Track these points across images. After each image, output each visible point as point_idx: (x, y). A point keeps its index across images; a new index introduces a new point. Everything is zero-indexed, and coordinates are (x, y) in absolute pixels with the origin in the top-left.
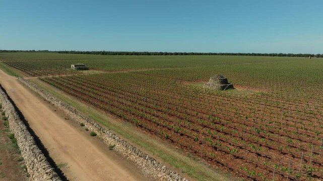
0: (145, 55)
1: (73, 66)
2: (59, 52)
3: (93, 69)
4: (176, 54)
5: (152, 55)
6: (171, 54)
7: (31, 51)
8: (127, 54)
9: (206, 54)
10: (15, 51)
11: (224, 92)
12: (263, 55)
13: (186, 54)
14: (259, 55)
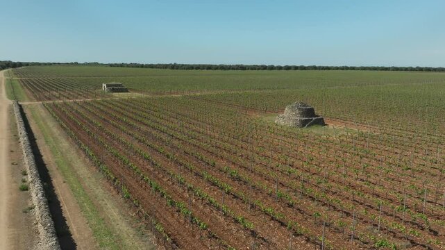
0: (237, 69)
1: (104, 85)
2: (111, 65)
3: (135, 90)
4: (288, 68)
5: (248, 69)
6: (280, 68)
7: (72, 64)
8: (209, 67)
9: (337, 68)
10: (50, 64)
11: (304, 130)
12: (435, 70)
13: (303, 68)
14: (428, 70)
